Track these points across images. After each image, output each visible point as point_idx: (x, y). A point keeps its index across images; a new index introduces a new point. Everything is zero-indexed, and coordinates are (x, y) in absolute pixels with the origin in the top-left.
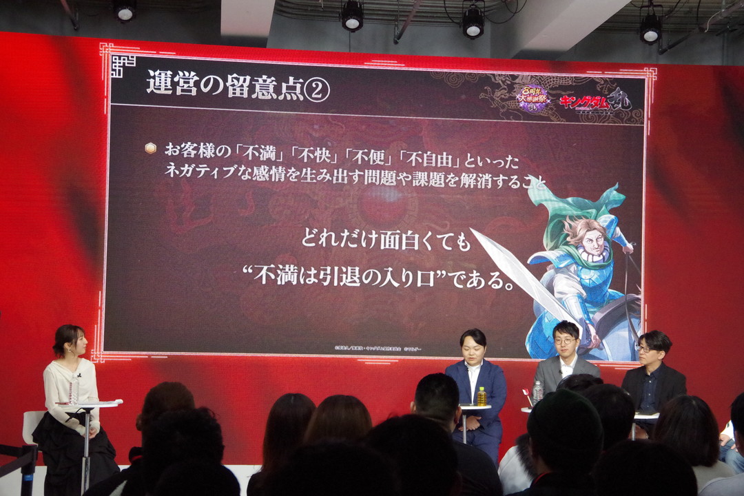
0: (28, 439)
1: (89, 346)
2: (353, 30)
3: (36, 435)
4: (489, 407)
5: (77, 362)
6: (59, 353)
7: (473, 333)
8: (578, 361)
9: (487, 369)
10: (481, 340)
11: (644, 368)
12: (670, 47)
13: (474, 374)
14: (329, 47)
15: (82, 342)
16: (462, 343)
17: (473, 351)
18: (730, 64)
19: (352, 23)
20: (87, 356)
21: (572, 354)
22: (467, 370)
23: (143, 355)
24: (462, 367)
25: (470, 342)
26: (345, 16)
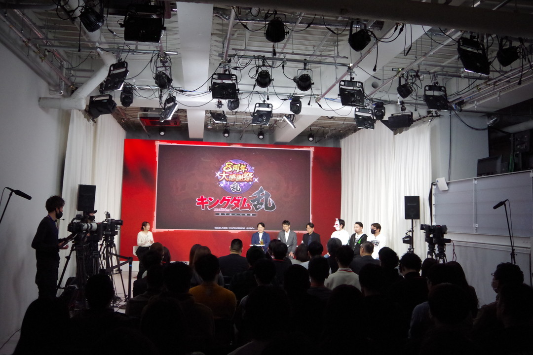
0: (134, 253)
1: (151, 227)
2: (226, 137)
3: (136, 253)
4: (264, 245)
5: (147, 232)
6: (142, 229)
7: (261, 224)
8: (290, 231)
9: (265, 234)
10: (263, 226)
11: (308, 233)
12: (318, 141)
13: (261, 235)
14: (222, 141)
15: (148, 227)
16: (258, 226)
17: (261, 229)
18: (335, 147)
19: (226, 135)
20: (150, 230)
21: (288, 230)
22: (259, 234)
23: (166, 230)
24: (257, 234)
25: (260, 226)
26: (224, 133)
